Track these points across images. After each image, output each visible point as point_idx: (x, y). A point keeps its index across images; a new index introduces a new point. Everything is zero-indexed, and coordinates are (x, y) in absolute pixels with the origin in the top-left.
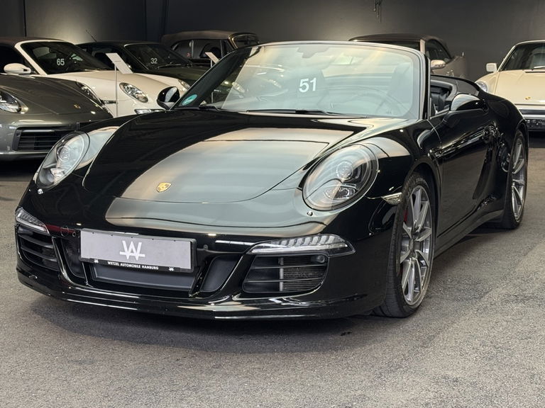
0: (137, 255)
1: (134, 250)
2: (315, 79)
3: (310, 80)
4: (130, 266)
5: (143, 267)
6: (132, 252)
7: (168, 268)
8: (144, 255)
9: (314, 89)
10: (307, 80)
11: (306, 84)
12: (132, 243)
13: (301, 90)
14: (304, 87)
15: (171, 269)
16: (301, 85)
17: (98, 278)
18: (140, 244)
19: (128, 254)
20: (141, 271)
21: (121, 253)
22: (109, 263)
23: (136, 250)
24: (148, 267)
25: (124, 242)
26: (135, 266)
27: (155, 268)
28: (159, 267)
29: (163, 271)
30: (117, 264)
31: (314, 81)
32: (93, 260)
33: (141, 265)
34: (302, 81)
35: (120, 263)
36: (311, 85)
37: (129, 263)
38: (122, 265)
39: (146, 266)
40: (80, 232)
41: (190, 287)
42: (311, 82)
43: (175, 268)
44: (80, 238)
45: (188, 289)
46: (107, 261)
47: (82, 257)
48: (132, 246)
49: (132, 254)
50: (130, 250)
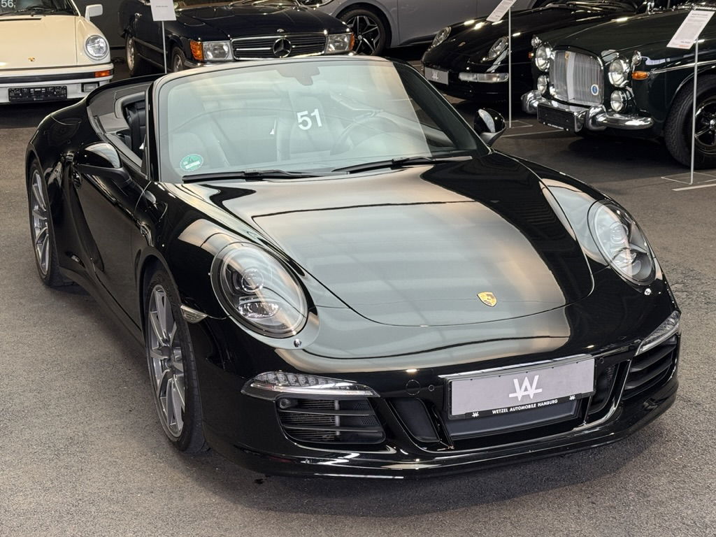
0: (532, 392)
1: (529, 387)
2: (316, 110)
3: (310, 113)
4: (523, 408)
5: (539, 405)
6: (526, 390)
7: (569, 397)
8: (540, 390)
9: (320, 124)
10: (306, 113)
11: (308, 119)
12: (526, 378)
14: (305, 123)
17: (453, 437)
18: (537, 378)
19: (519, 394)
20: (537, 410)
21: (511, 395)
22: (494, 412)
24: (545, 403)
25: (516, 381)
26: (529, 407)
27: (553, 402)
28: (558, 399)
30: (505, 411)
31: (316, 113)
33: (537, 403)
34: (299, 115)
35: (509, 408)
36: (314, 119)
37: (521, 406)
38: (511, 410)
39: (543, 402)
40: (451, 382)
41: (572, 413)
42: (312, 114)
43: (576, 395)
44: (451, 390)
45: (572, 415)
46: (491, 411)
47: (453, 414)
48: (526, 382)
49: (526, 393)
50: (523, 387)
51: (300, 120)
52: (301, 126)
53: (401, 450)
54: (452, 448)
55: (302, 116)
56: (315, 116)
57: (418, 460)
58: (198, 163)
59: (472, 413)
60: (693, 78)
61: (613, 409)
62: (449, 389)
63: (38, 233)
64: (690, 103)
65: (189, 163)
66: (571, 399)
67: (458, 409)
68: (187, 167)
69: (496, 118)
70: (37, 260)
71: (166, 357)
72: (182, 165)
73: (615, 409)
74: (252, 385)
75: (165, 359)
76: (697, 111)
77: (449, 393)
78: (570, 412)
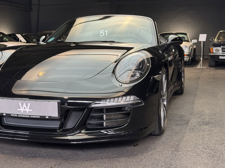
0: (27, 110)
2: (107, 30)
4: (24, 116)
5: (31, 116)
6: (25, 108)
7: (45, 116)
8: (31, 110)
9: (107, 35)
12: (24, 103)
13: (101, 35)
14: (102, 34)
15: (47, 117)
16: (101, 33)
17: (6, 123)
18: (29, 104)
19: (22, 110)
20: (30, 119)
21: (19, 109)
22: (12, 115)
23: (27, 108)
24: (34, 117)
25: (20, 104)
26: (27, 116)
27: (38, 117)
28: (40, 116)
29: (43, 118)
30: (16, 116)
32: (3, 114)
33: (30, 116)
34: (101, 31)
35: (18, 115)
37: (23, 115)
38: (19, 116)
39: (33, 116)
43: (49, 117)
48: (24, 105)
49: (25, 110)
50: (23, 107)
56: (106, 32)
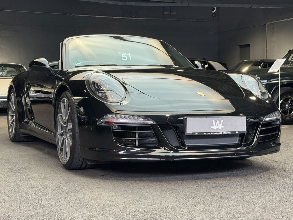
0: (220, 127)
1: (219, 125)
3: (127, 54)
7: (236, 132)
8: (224, 127)
9: (130, 59)
10: (125, 54)
11: (125, 56)
12: (218, 120)
14: (125, 58)
18: (222, 121)
19: (215, 127)
21: (212, 127)
22: (204, 134)
25: (214, 121)
26: (219, 133)
27: (229, 133)
28: (231, 132)
30: (209, 134)
31: (129, 54)
33: (222, 132)
35: (211, 133)
36: (128, 56)
37: (216, 132)
38: (212, 134)
39: (225, 132)
40: (186, 118)
41: (237, 142)
42: (128, 55)
43: (239, 132)
44: (186, 122)
45: (236, 143)
46: (203, 133)
47: (187, 132)
48: (218, 122)
49: (218, 127)
50: (217, 124)
51: (123, 57)
52: (123, 59)
53: (166, 148)
54: (186, 148)
55: (123, 55)
57: (172, 152)
58: (81, 63)
59: (195, 133)
60: (279, 87)
61: (255, 140)
62: (185, 121)
63: (10, 122)
64: (278, 97)
65: (77, 63)
66: (237, 133)
67: (189, 130)
68: (76, 64)
69: (202, 65)
70: (9, 133)
71: (64, 131)
72: (74, 64)
73: (256, 140)
74: (102, 121)
75: (64, 132)
76: (280, 101)
77: (185, 123)
78: (236, 142)
